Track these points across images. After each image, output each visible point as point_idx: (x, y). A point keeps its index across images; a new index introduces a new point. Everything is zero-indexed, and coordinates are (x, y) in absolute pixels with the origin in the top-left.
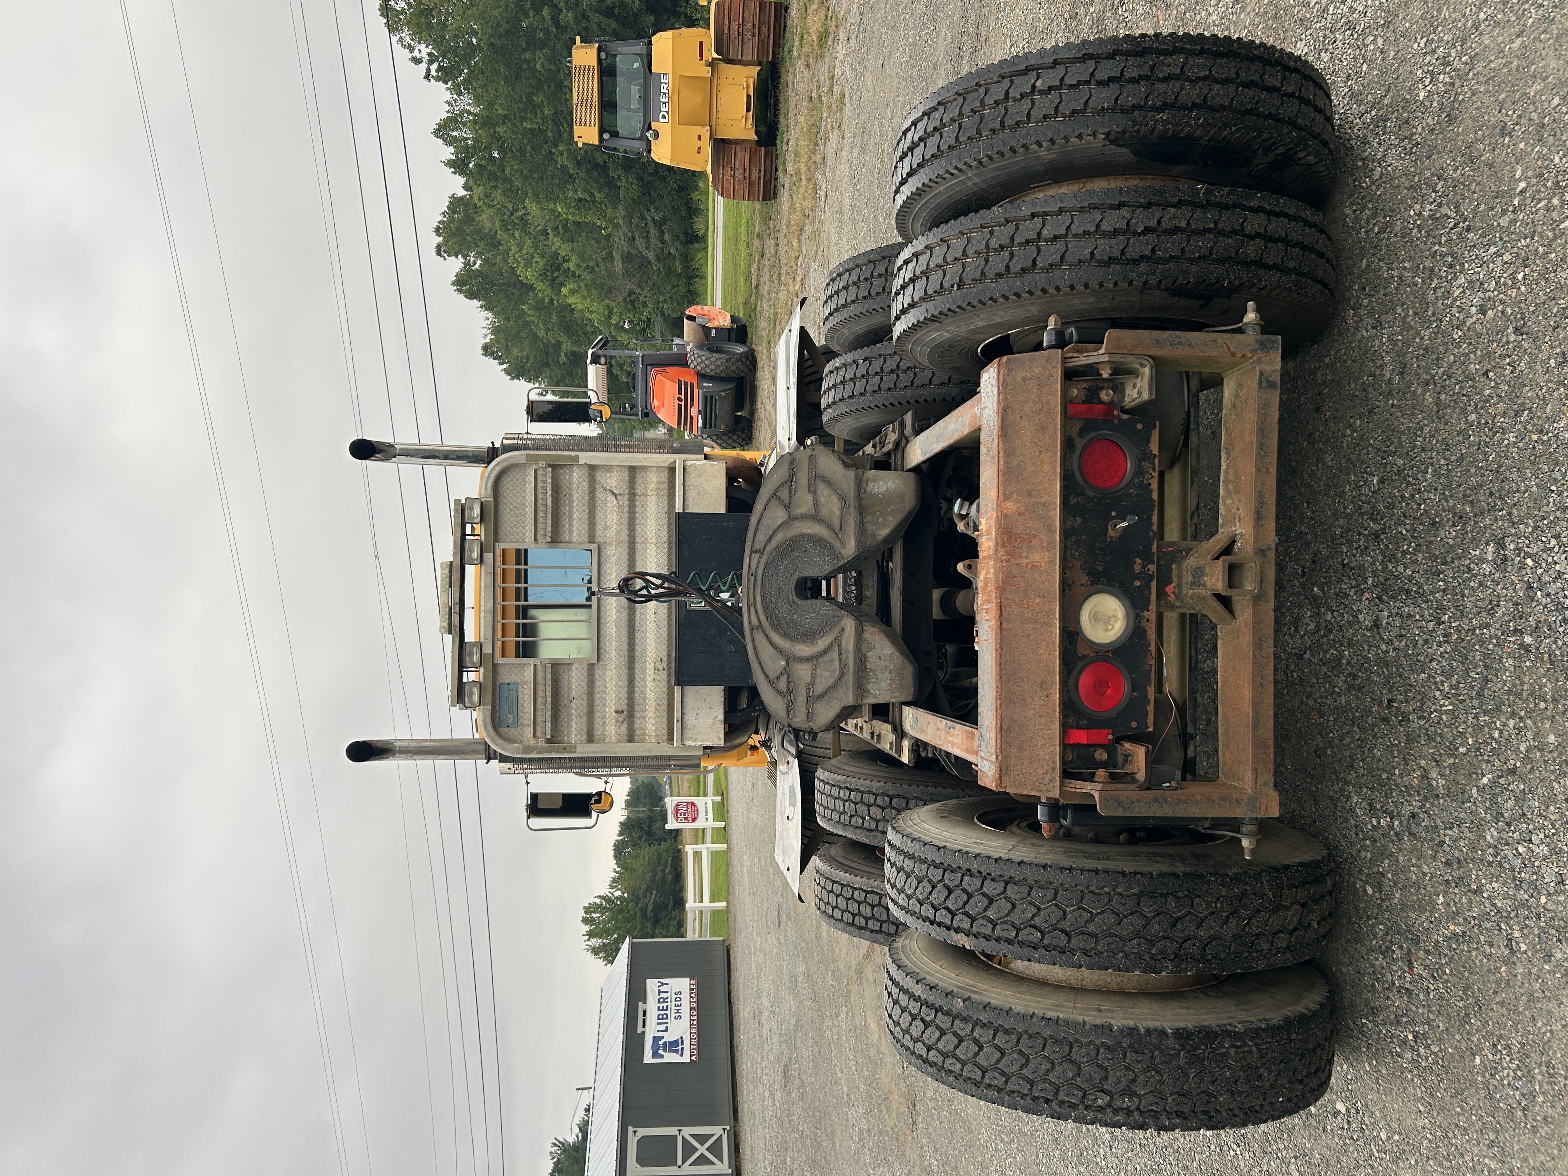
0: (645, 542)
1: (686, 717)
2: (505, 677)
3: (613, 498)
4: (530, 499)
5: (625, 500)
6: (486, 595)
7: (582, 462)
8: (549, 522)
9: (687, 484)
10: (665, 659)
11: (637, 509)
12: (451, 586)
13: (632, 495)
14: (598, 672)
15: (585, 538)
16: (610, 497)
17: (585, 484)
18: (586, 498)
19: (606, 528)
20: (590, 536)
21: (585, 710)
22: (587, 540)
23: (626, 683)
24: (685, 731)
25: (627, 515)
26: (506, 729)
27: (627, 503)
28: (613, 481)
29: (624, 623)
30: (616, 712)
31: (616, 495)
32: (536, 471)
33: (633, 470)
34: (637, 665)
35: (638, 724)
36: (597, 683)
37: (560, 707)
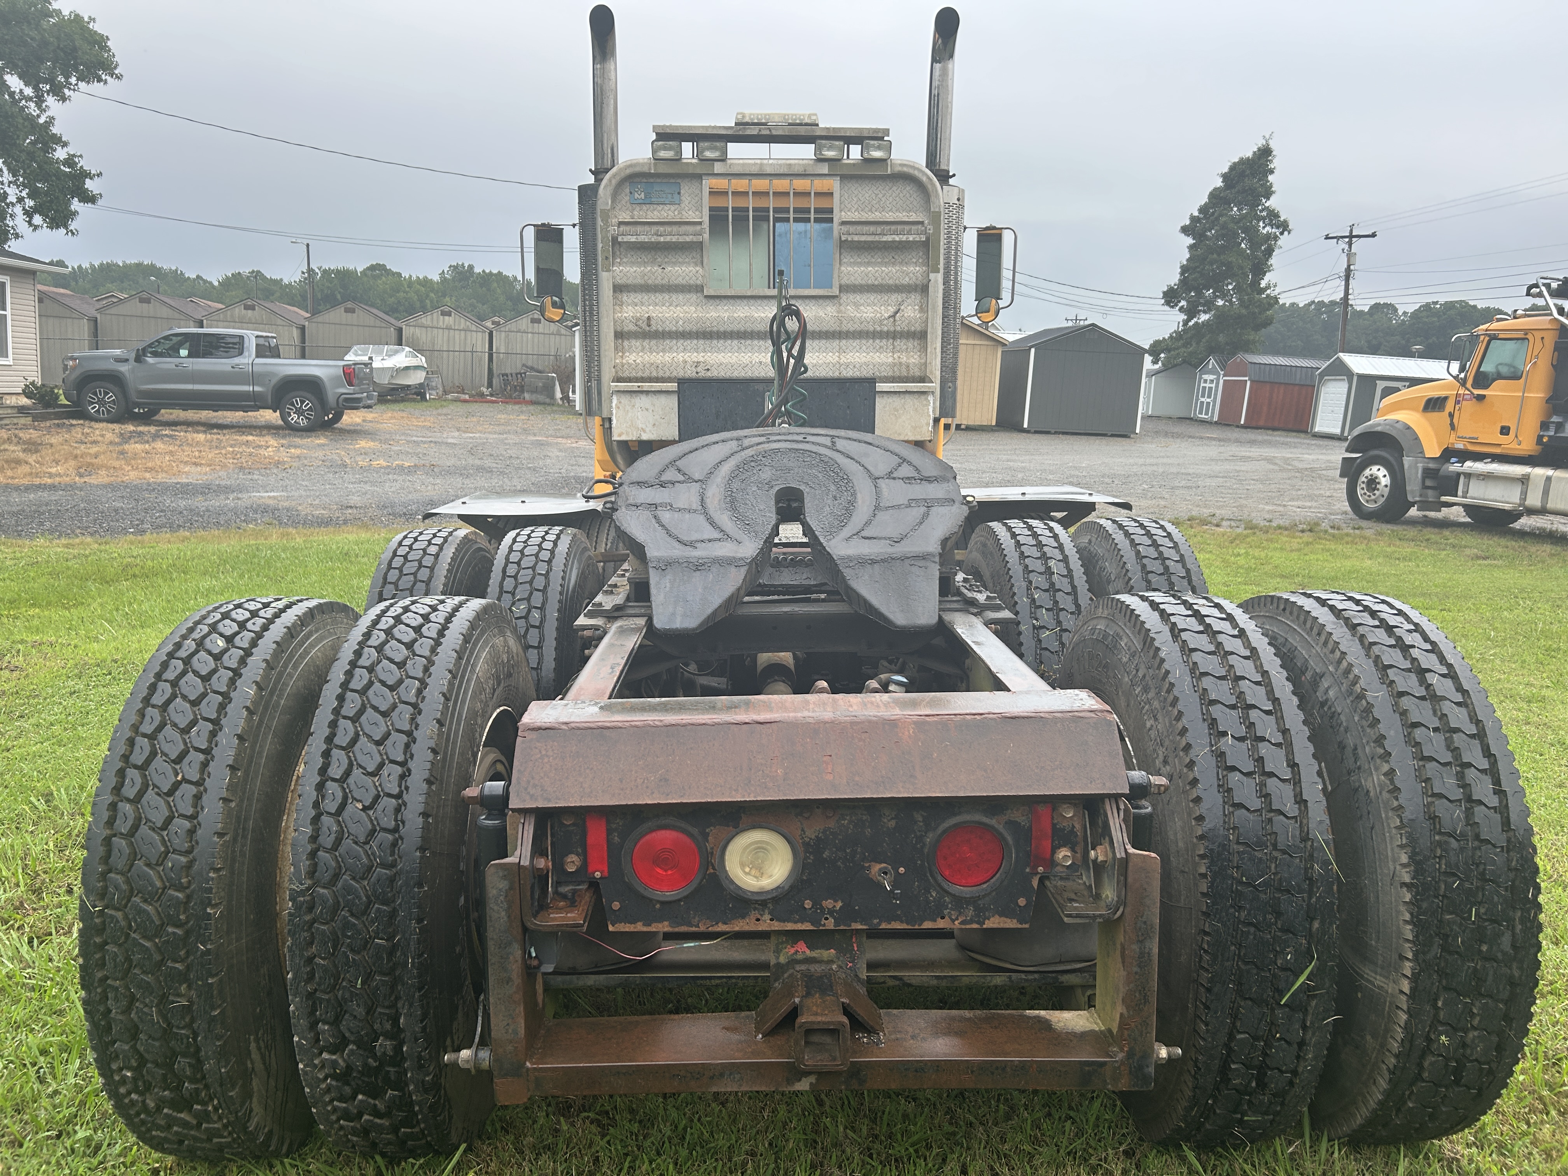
0: (841, 351)
1: (643, 397)
2: (687, 190)
3: (890, 314)
4: (890, 217)
5: (888, 326)
6: (780, 165)
7: (932, 276)
8: (863, 238)
9: (907, 396)
10: (709, 374)
11: (878, 341)
12: (790, 125)
13: (894, 335)
14: (693, 297)
15: (845, 281)
16: (892, 310)
17: (906, 281)
18: (891, 282)
19: (857, 305)
20: (848, 286)
21: (650, 282)
22: (843, 282)
23: (681, 329)
24: (628, 396)
25: (872, 329)
26: (627, 191)
27: (886, 329)
28: (911, 312)
29: (749, 327)
30: (649, 318)
31: (894, 316)
32: (922, 223)
33: (921, 336)
34: (701, 342)
35: (636, 343)
36: (681, 297)
37: (653, 253)
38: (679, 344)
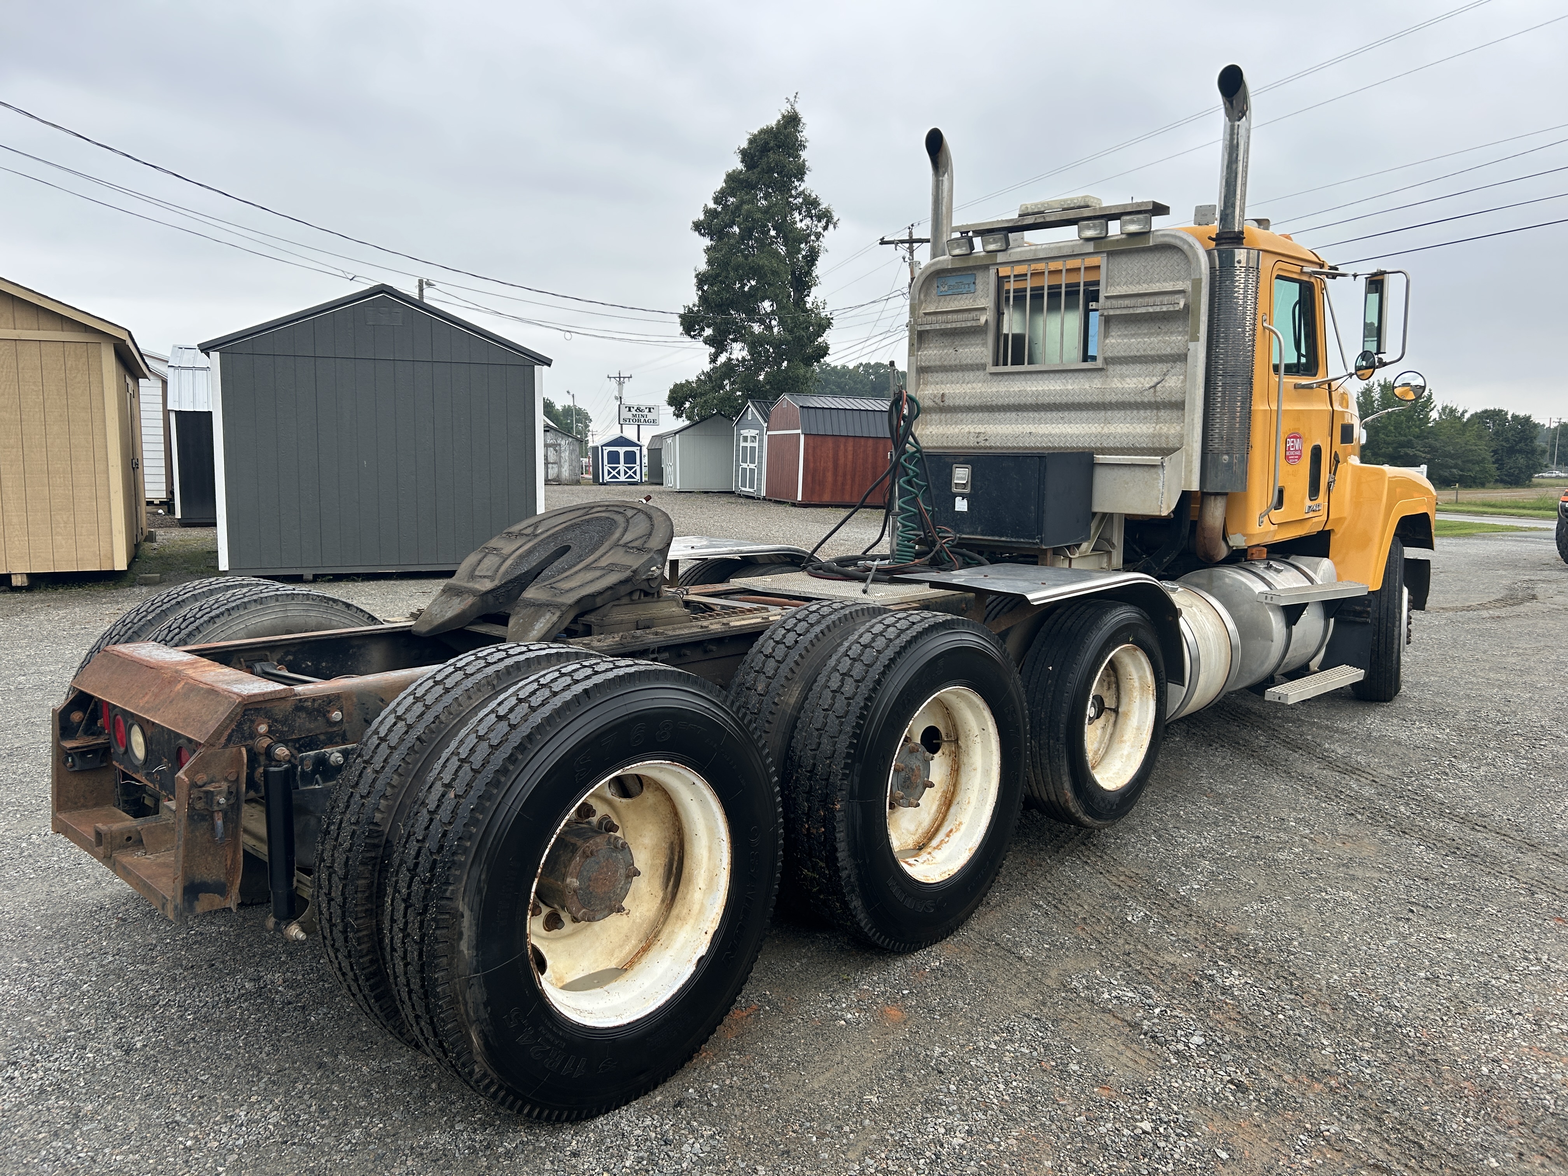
2: (979, 279)
3: (1152, 384)
4: (1156, 287)
5: (1148, 397)
7: (1191, 345)
10: (987, 444)
11: (1142, 412)
12: (1064, 210)
13: (1156, 406)
14: (979, 374)
15: (1109, 354)
16: (1155, 380)
17: (1168, 351)
18: (1153, 353)
19: (1120, 377)
20: (1112, 358)
21: (945, 363)
22: (1106, 355)
25: (1132, 400)
27: (1146, 400)
29: (1023, 400)
30: (943, 395)
31: (1155, 386)
32: (1183, 291)
34: (986, 414)
35: (935, 417)
36: (972, 374)
37: (952, 337)
38: (968, 417)
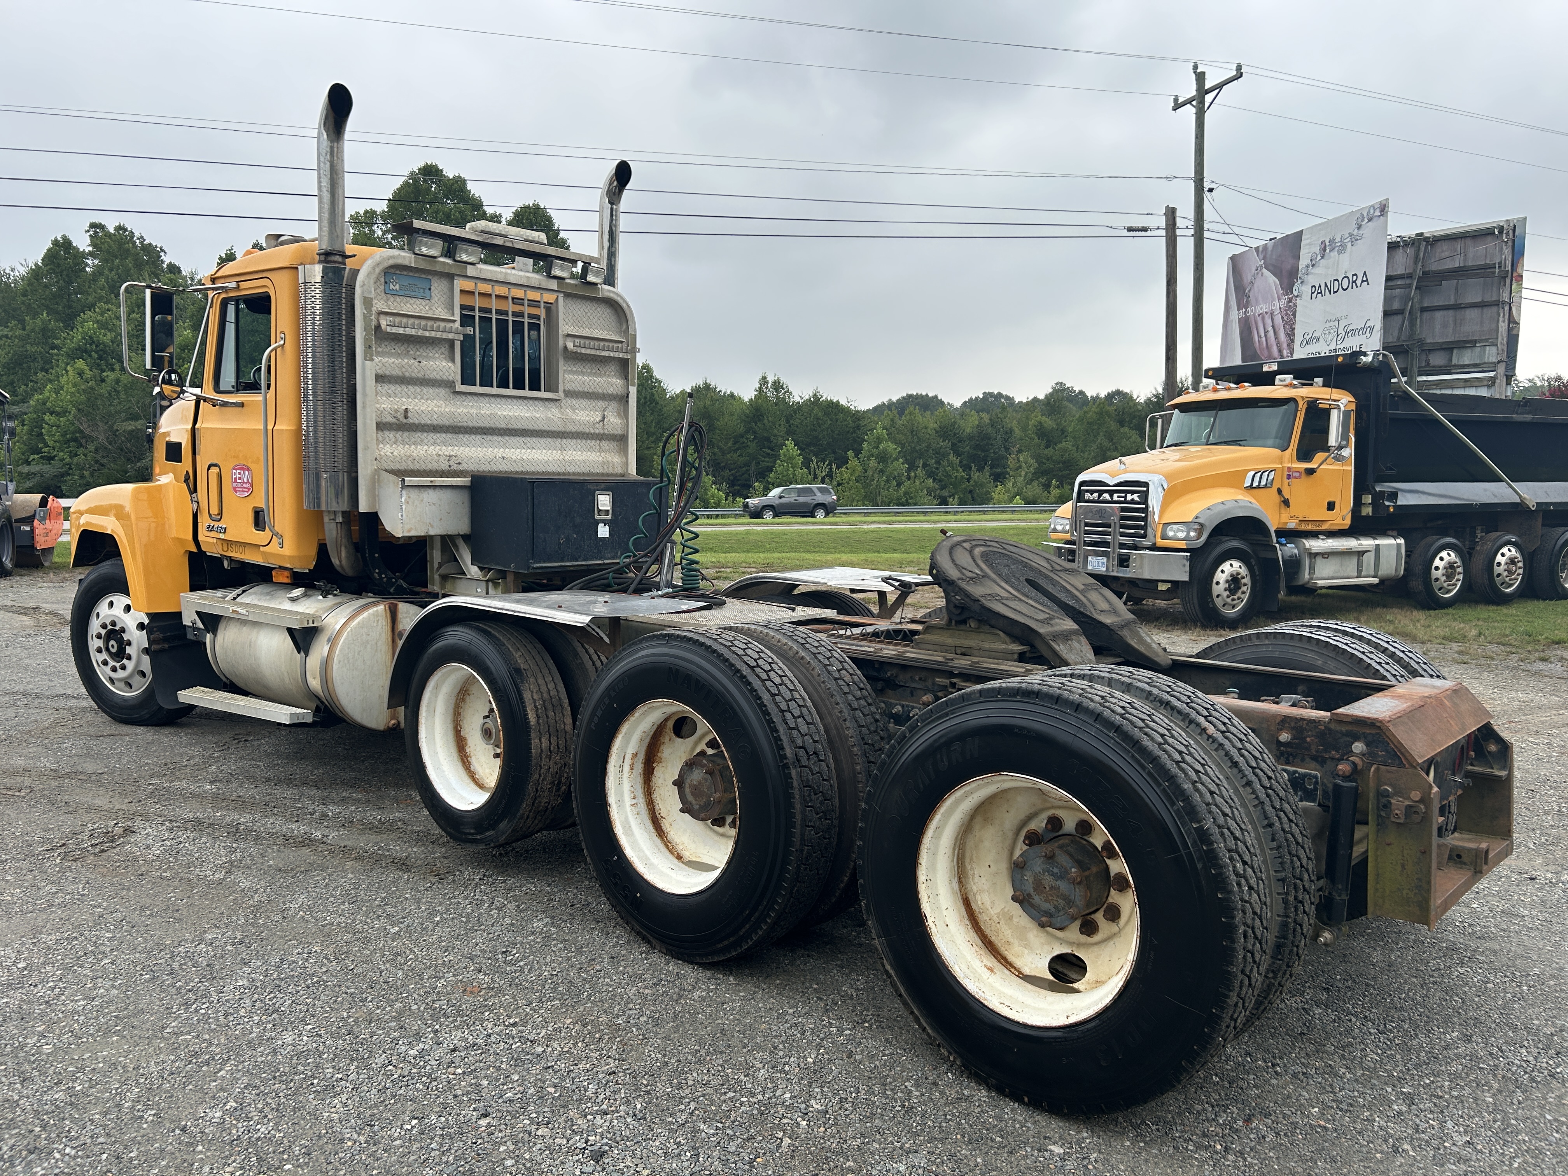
0: (563, 449)
2: (438, 287)
3: (599, 418)
4: (595, 333)
7: (631, 389)
11: (589, 441)
13: (601, 437)
14: (442, 391)
15: (570, 387)
16: (600, 415)
17: (611, 391)
19: (573, 409)
20: (570, 392)
21: (407, 374)
22: (566, 389)
23: (435, 423)
24: (416, 491)
25: (585, 431)
26: (382, 280)
27: (597, 431)
28: (614, 419)
30: (406, 411)
31: (602, 420)
32: (622, 342)
33: (620, 439)
34: (449, 435)
35: (396, 435)
36: (431, 390)
37: (406, 345)
